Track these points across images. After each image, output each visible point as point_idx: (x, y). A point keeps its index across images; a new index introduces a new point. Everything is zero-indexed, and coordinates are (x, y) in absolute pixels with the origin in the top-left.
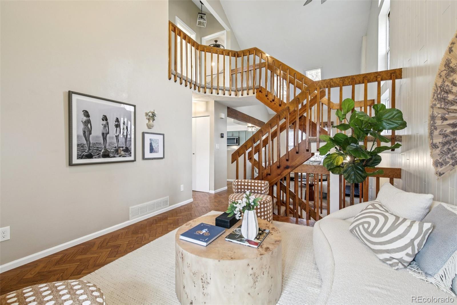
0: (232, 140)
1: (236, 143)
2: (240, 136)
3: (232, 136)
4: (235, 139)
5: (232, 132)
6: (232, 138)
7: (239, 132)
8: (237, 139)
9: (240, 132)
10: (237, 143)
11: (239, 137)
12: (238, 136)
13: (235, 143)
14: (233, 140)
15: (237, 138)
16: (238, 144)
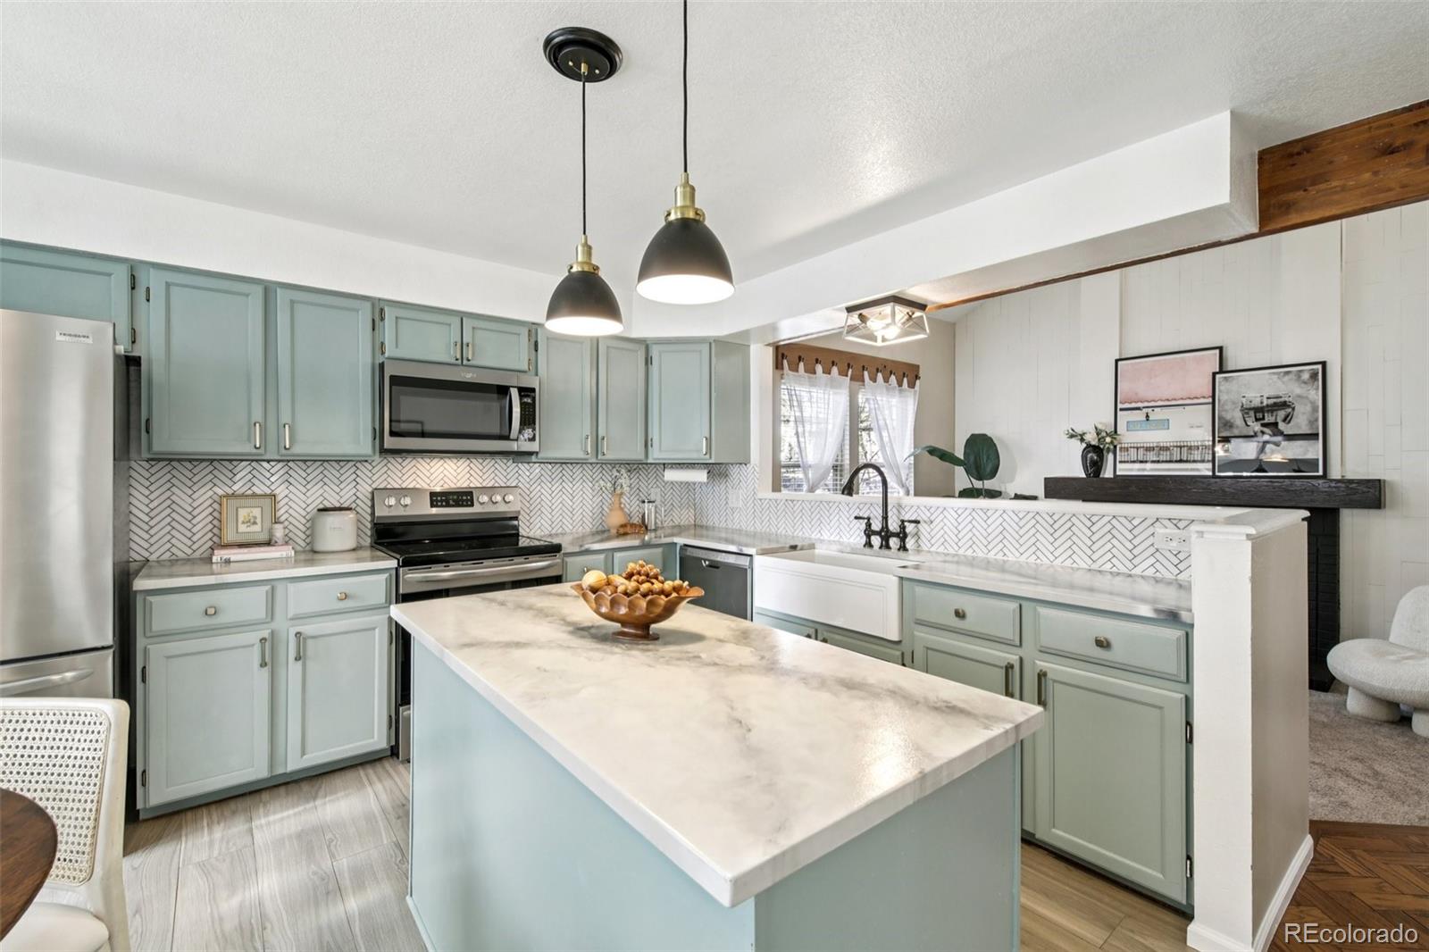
3: (461, 362)
5: (461, 316)
7: (529, 332)
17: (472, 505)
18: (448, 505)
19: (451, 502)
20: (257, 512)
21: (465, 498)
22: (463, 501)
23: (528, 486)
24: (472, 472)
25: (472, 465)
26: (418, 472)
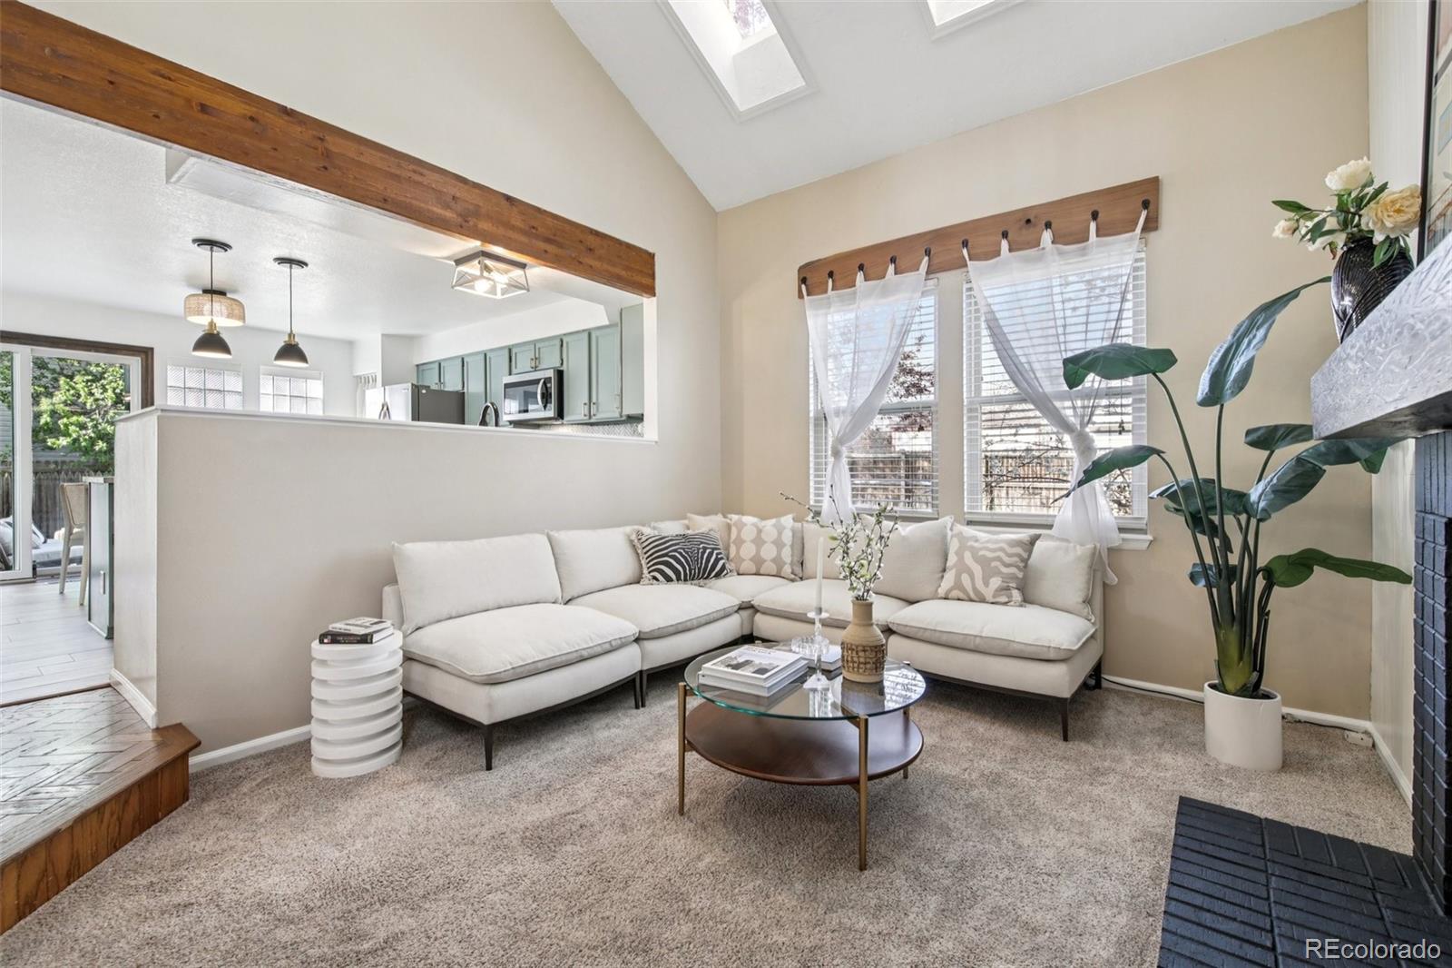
3: (535, 369)
4: (539, 380)
7: (561, 341)
9: (564, 342)
11: (560, 374)
12: (559, 364)
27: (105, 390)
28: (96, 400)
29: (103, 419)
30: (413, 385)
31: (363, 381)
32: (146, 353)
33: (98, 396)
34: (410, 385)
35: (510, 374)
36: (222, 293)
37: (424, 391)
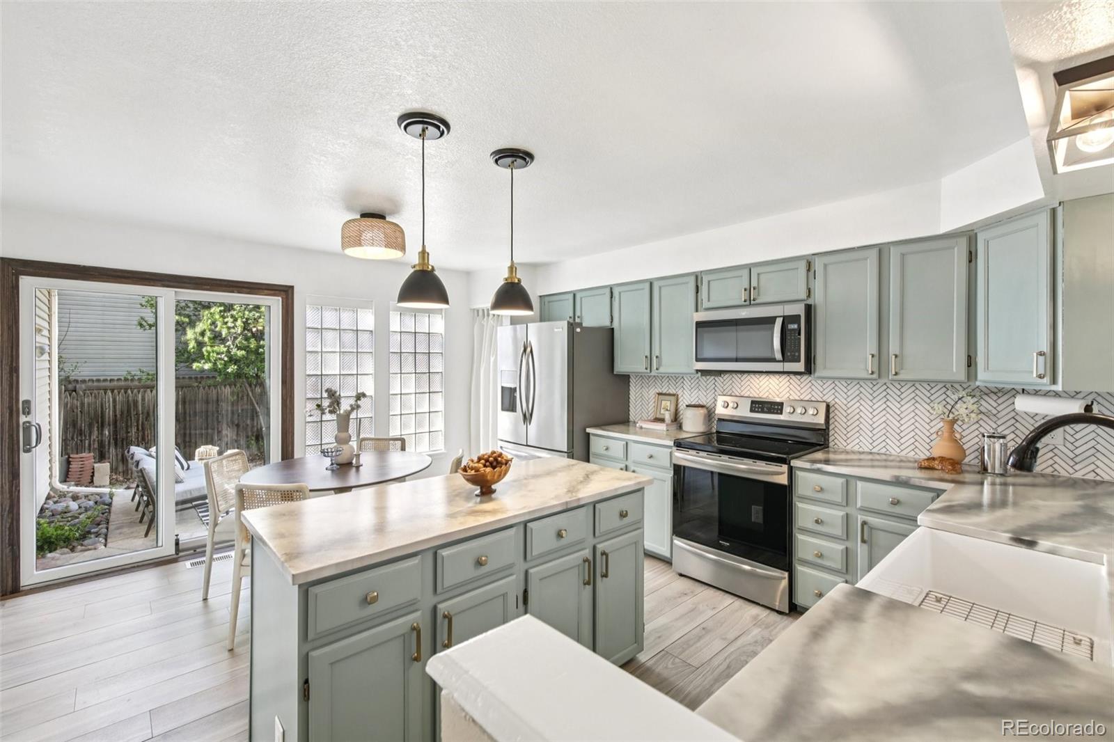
0: (745, 334)
1: (784, 359)
2: (818, 299)
3: (749, 302)
4: (770, 321)
5: (749, 267)
6: (744, 313)
7: (809, 263)
8: (787, 320)
9: (818, 265)
10: (788, 353)
11: (809, 309)
12: (803, 295)
13: (773, 360)
14: (756, 334)
15: (795, 318)
16: (800, 366)
17: (781, 413)
18: (763, 412)
19: (765, 409)
20: (668, 403)
21: (776, 407)
22: (774, 409)
23: (845, 402)
24: (791, 386)
25: (791, 381)
26: (751, 385)
27: (236, 320)
28: (229, 328)
29: (233, 345)
30: (568, 322)
31: (481, 313)
32: (286, 293)
33: (230, 324)
34: (566, 322)
35: (697, 311)
36: (381, 216)
37: (578, 330)
